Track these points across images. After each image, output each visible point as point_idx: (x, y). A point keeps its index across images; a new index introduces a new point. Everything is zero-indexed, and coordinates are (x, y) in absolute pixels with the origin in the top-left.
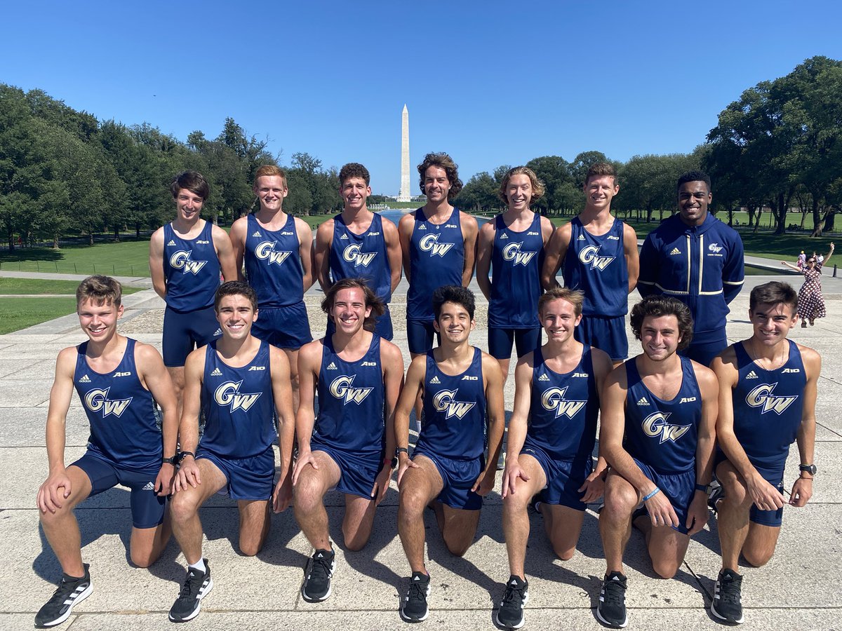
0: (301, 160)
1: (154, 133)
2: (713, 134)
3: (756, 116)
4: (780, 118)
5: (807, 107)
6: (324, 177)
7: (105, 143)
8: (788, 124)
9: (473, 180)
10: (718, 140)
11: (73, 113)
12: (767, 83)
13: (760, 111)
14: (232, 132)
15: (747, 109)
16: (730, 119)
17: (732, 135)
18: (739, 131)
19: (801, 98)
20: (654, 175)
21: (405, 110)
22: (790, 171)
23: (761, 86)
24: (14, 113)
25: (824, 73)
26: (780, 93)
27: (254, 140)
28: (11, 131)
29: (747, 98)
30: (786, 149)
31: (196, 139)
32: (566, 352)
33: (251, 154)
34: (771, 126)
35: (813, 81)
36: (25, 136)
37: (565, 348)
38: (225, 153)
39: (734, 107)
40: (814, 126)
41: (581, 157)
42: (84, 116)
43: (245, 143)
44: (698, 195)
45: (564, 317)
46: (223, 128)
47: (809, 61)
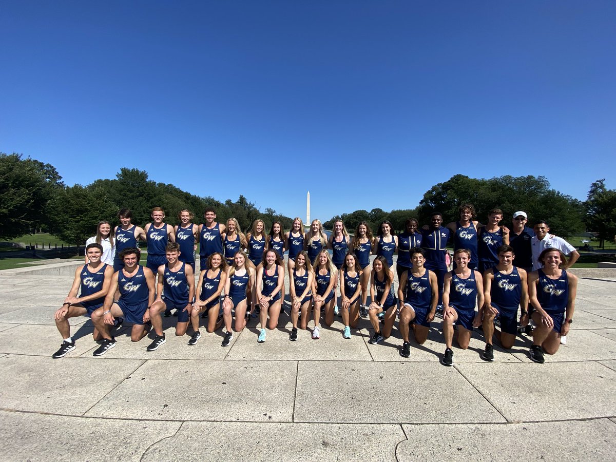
0: (268, 211)
1: (213, 200)
2: (422, 202)
3: (437, 195)
4: (446, 196)
5: (456, 192)
6: (277, 217)
7: (192, 203)
8: (450, 199)
9: (333, 218)
10: (424, 204)
11: (182, 192)
12: (441, 184)
13: (439, 194)
14: (242, 199)
15: (434, 193)
16: (428, 197)
17: (429, 202)
18: (431, 201)
19: (454, 189)
20: (400, 217)
21: (309, 193)
22: (452, 216)
23: (438, 185)
24: (157, 192)
25: (461, 180)
26: (446, 187)
27: (250, 203)
28: (155, 199)
29: (434, 189)
30: (450, 208)
31: (229, 202)
32: (465, 271)
33: (249, 208)
34: (443, 199)
35: (458, 183)
36: (160, 200)
37: (464, 270)
38: (239, 208)
39: (429, 192)
40: (459, 200)
41: (373, 210)
42: (186, 193)
43: (247, 204)
44: (438, 220)
45: (464, 258)
46: (239, 199)
47: (455, 176)
